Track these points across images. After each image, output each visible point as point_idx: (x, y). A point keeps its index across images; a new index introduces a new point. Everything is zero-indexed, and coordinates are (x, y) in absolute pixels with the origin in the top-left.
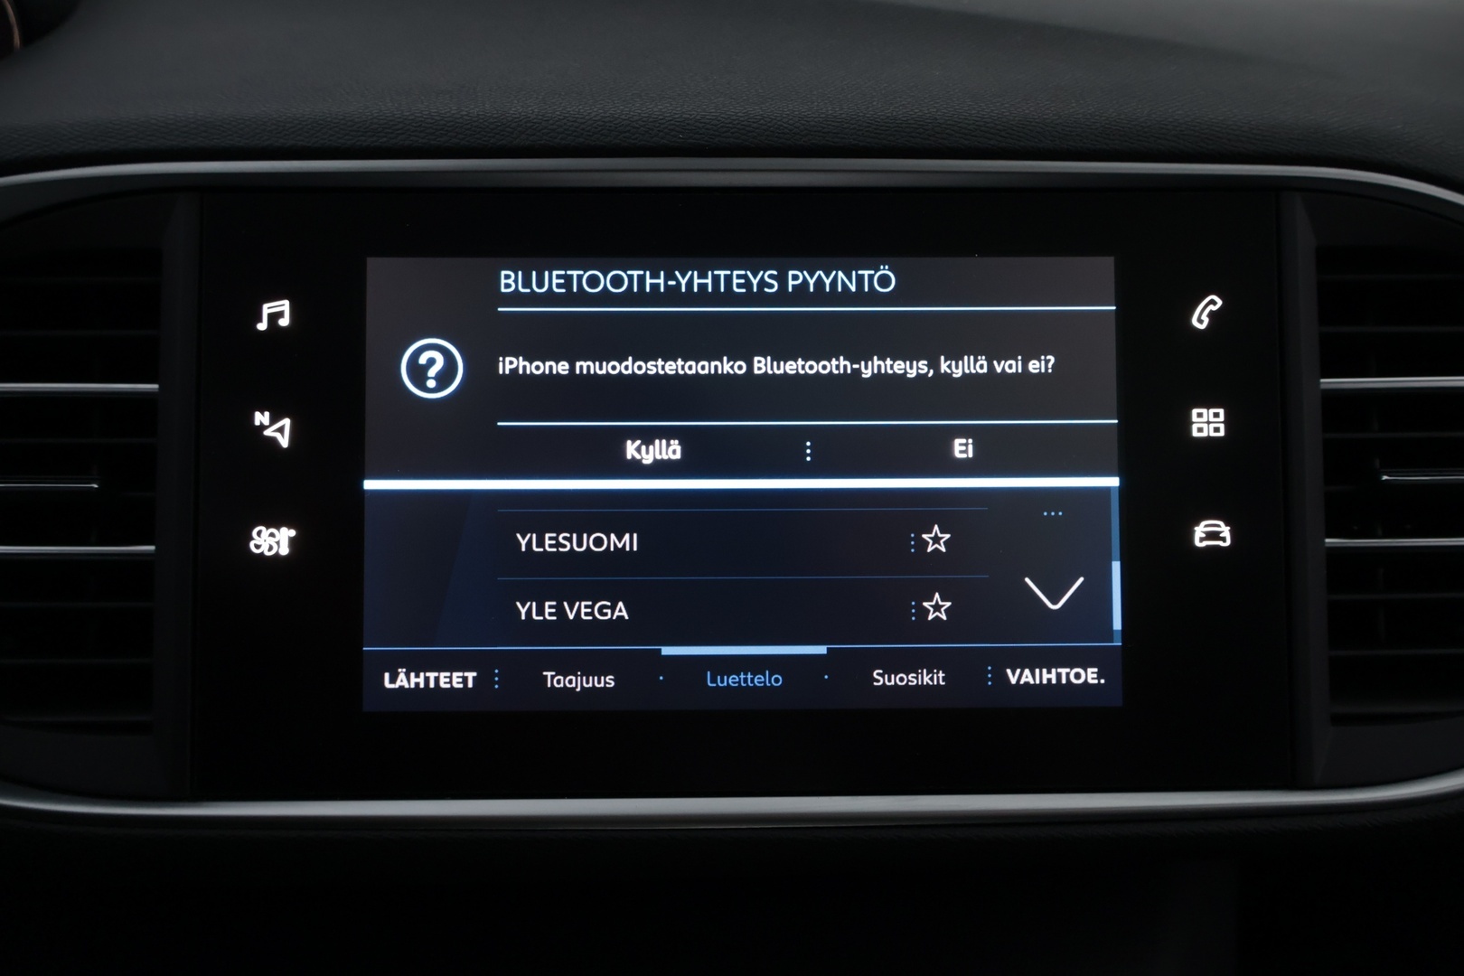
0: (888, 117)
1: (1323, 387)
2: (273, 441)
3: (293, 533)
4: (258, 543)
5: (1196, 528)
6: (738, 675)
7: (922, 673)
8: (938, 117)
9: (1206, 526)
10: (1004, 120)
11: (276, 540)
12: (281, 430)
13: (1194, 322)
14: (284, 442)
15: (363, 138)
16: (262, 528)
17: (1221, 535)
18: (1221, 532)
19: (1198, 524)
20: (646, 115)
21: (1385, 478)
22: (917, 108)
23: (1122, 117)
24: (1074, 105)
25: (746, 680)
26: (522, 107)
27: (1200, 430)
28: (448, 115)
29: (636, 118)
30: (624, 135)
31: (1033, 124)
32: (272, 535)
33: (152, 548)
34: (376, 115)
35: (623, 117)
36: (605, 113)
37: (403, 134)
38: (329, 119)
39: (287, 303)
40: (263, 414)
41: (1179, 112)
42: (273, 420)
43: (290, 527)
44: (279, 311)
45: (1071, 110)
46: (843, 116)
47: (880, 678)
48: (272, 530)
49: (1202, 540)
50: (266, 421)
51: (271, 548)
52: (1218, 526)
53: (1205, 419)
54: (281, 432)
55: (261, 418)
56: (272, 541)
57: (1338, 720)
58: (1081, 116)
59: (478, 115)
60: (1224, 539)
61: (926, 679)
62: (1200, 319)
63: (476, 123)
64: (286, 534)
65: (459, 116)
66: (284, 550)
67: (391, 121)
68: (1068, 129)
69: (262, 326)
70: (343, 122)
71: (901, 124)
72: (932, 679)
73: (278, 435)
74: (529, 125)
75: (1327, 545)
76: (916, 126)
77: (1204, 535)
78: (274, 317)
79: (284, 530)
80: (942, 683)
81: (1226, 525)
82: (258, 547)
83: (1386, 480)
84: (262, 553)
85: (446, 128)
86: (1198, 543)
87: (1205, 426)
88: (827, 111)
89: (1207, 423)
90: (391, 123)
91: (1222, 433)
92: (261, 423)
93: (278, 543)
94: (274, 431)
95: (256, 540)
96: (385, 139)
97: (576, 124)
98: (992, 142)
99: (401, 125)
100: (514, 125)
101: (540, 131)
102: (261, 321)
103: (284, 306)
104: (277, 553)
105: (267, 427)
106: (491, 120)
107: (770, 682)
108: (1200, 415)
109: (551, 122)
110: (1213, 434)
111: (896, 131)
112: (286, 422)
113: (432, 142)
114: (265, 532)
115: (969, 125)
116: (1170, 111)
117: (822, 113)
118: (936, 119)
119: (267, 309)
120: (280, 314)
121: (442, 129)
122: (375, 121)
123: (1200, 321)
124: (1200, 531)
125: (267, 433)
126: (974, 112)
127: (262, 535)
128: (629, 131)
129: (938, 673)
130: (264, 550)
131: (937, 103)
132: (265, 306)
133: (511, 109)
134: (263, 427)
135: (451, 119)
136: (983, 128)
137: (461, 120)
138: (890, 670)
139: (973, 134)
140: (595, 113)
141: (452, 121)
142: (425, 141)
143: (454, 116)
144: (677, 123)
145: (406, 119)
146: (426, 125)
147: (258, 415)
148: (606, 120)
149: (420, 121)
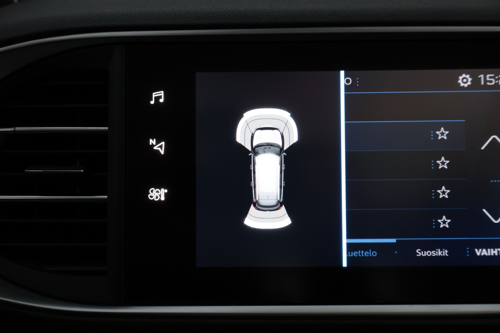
2: (158, 151)
3: (166, 191)
6: (358, 251)
7: (438, 251)
11: (159, 194)
12: (161, 147)
14: (162, 153)
15: (196, 20)
16: (153, 189)
20: (317, 9)
25: (361, 254)
26: (263, 6)
28: (231, 10)
29: (312, 10)
30: (308, 17)
32: (158, 192)
33: (105, 197)
34: (200, 11)
35: (306, 10)
36: (298, 8)
37: (212, 18)
38: (180, 13)
39: (162, 92)
40: (153, 140)
42: (157, 143)
43: (165, 188)
44: (159, 95)
46: (403, 8)
47: (420, 253)
48: (158, 190)
50: (154, 143)
51: (157, 197)
54: (160, 148)
55: (152, 142)
56: (157, 194)
59: (244, 10)
61: (440, 253)
64: (163, 191)
66: (163, 198)
67: (207, 13)
69: (152, 102)
70: (186, 14)
72: (442, 253)
73: (159, 149)
74: (266, 14)
78: (157, 99)
79: (162, 189)
80: (447, 255)
82: (151, 197)
93: (160, 195)
94: (158, 147)
95: (151, 194)
96: (205, 21)
99: (211, 15)
100: (260, 14)
101: (271, 16)
102: (152, 100)
103: (162, 93)
104: (160, 199)
105: (155, 146)
106: (250, 12)
107: (371, 254)
109: (276, 12)
112: (163, 143)
114: (155, 191)
118: (444, 9)
119: (154, 95)
120: (160, 97)
121: (229, 16)
122: (200, 13)
125: (155, 148)
126: (459, 6)
127: (153, 192)
128: (310, 16)
129: (445, 251)
130: (154, 198)
132: (154, 94)
133: (257, 7)
134: (153, 145)
137: (237, 12)
138: (424, 249)
140: (293, 9)
141: (233, 13)
142: (222, 21)
143: (234, 11)
144: (331, 13)
145: (213, 12)
146: (222, 15)
147: (151, 140)
148: (300, 11)
149: (220, 13)
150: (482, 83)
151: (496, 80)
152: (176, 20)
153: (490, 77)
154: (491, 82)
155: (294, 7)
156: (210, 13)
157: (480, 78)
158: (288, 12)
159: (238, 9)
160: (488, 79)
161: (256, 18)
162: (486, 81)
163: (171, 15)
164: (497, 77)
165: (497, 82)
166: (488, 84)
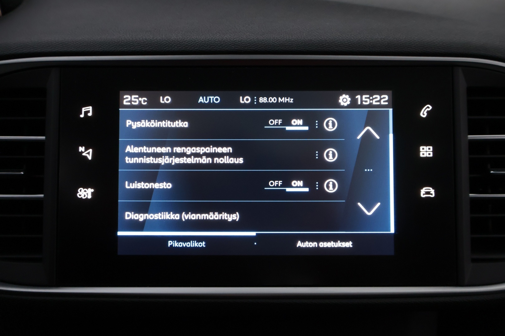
0: (309, 40)
1: (469, 138)
2: (86, 157)
3: (93, 190)
4: (80, 194)
5: (421, 190)
8: (327, 40)
9: (425, 189)
10: (351, 41)
11: (87, 193)
12: (89, 153)
13: (421, 114)
14: (90, 158)
15: (118, 48)
16: (82, 189)
17: (431, 193)
18: (431, 192)
19: (422, 189)
20: (221, 39)
21: (492, 172)
22: (320, 37)
23: (395, 39)
24: (377, 35)
26: (176, 36)
27: (423, 154)
28: (149, 39)
29: (217, 40)
30: (212, 46)
31: (362, 42)
32: (85, 191)
33: (42, 196)
34: (123, 39)
35: (212, 40)
36: (206, 38)
37: (132, 46)
38: (106, 41)
39: (91, 107)
40: (82, 147)
41: (416, 38)
42: (86, 150)
43: (92, 188)
44: (88, 110)
45: (376, 37)
46: (293, 39)
48: (86, 189)
49: (424, 194)
51: (85, 196)
52: (430, 189)
53: (425, 150)
54: (89, 154)
55: (82, 149)
56: (85, 193)
57: (474, 261)
58: (380, 39)
59: (160, 39)
60: (432, 194)
62: (423, 113)
63: (159, 42)
64: (90, 191)
65: (153, 40)
66: (90, 197)
67: (129, 42)
68: (375, 44)
69: (82, 116)
70: (111, 42)
71: (314, 42)
73: (87, 155)
74: (178, 43)
75: (470, 197)
76: (319, 43)
77: (425, 193)
78: (86, 113)
79: (89, 189)
81: (433, 189)
82: (80, 195)
83: (492, 173)
84: (82, 198)
85: (148, 44)
86: (422, 196)
87: (425, 153)
88: (287, 38)
89: (426, 152)
90: (128, 42)
91: (431, 155)
92: (81, 151)
93: (87, 194)
95: (80, 193)
96: (126, 48)
97: (195, 43)
98: (347, 49)
99: (132, 43)
100: (173, 43)
101: (182, 45)
102: (81, 114)
103: (90, 108)
104: (87, 198)
105: (84, 152)
106: (164, 41)
108: (423, 149)
109: (186, 42)
110: (428, 156)
111: (312, 45)
112: (91, 150)
113: (143, 49)
114: (83, 190)
115: (338, 42)
116: (413, 37)
117: (285, 38)
118: (326, 40)
119: (84, 110)
120: (89, 112)
121: (147, 45)
122: (123, 41)
123: (424, 114)
124: (423, 191)
125: (84, 154)
126: (340, 38)
127: (82, 191)
128: (214, 45)
130: (82, 196)
131: (327, 35)
133: (172, 37)
134: (82, 152)
135: (150, 41)
136: (344, 44)
137: (153, 41)
139: (340, 46)
140: (202, 39)
141: (150, 42)
142: (140, 49)
143: (152, 40)
144: (232, 42)
145: (134, 41)
146: (141, 43)
147: (80, 148)
148: (206, 41)
149: (139, 42)
150: (359, 103)
151: (370, 100)
152: (101, 48)
153: (366, 98)
154: (366, 101)
155: (202, 37)
156: (132, 41)
157: (358, 98)
158: (196, 41)
159: (155, 39)
160: (364, 99)
161: (169, 47)
162: (362, 101)
163: (98, 43)
164: (371, 98)
165: (371, 101)
166: (364, 103)
